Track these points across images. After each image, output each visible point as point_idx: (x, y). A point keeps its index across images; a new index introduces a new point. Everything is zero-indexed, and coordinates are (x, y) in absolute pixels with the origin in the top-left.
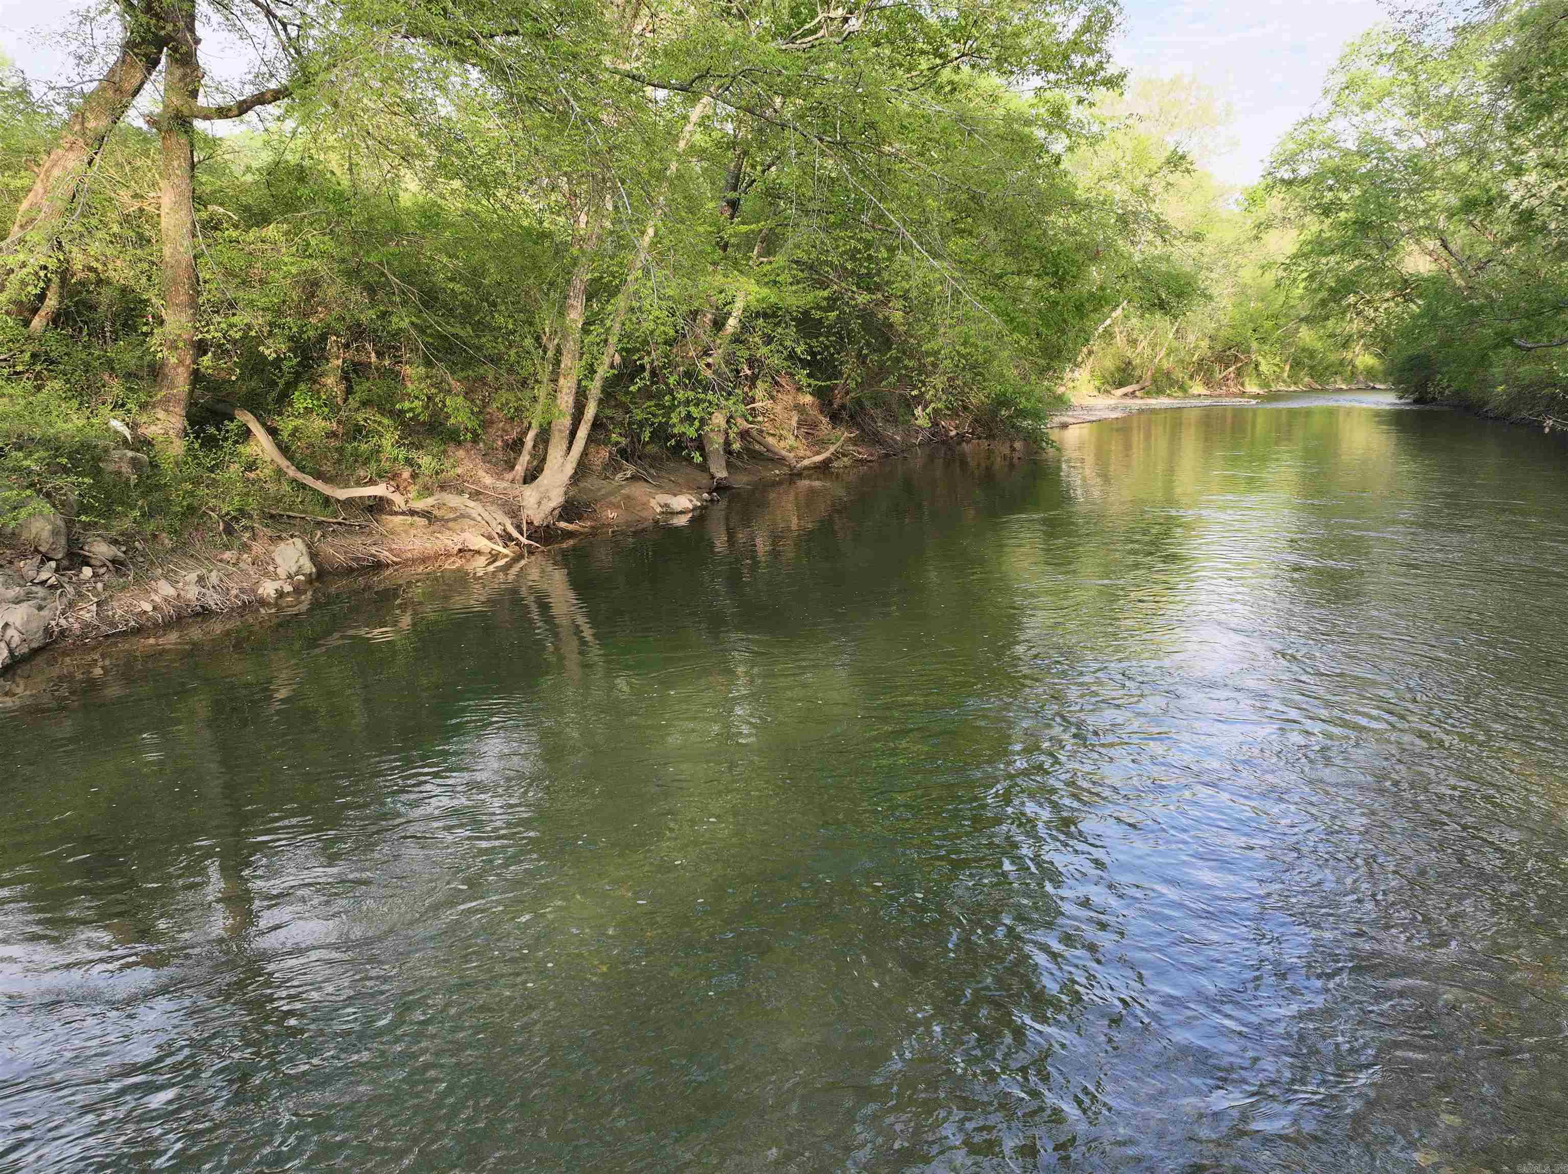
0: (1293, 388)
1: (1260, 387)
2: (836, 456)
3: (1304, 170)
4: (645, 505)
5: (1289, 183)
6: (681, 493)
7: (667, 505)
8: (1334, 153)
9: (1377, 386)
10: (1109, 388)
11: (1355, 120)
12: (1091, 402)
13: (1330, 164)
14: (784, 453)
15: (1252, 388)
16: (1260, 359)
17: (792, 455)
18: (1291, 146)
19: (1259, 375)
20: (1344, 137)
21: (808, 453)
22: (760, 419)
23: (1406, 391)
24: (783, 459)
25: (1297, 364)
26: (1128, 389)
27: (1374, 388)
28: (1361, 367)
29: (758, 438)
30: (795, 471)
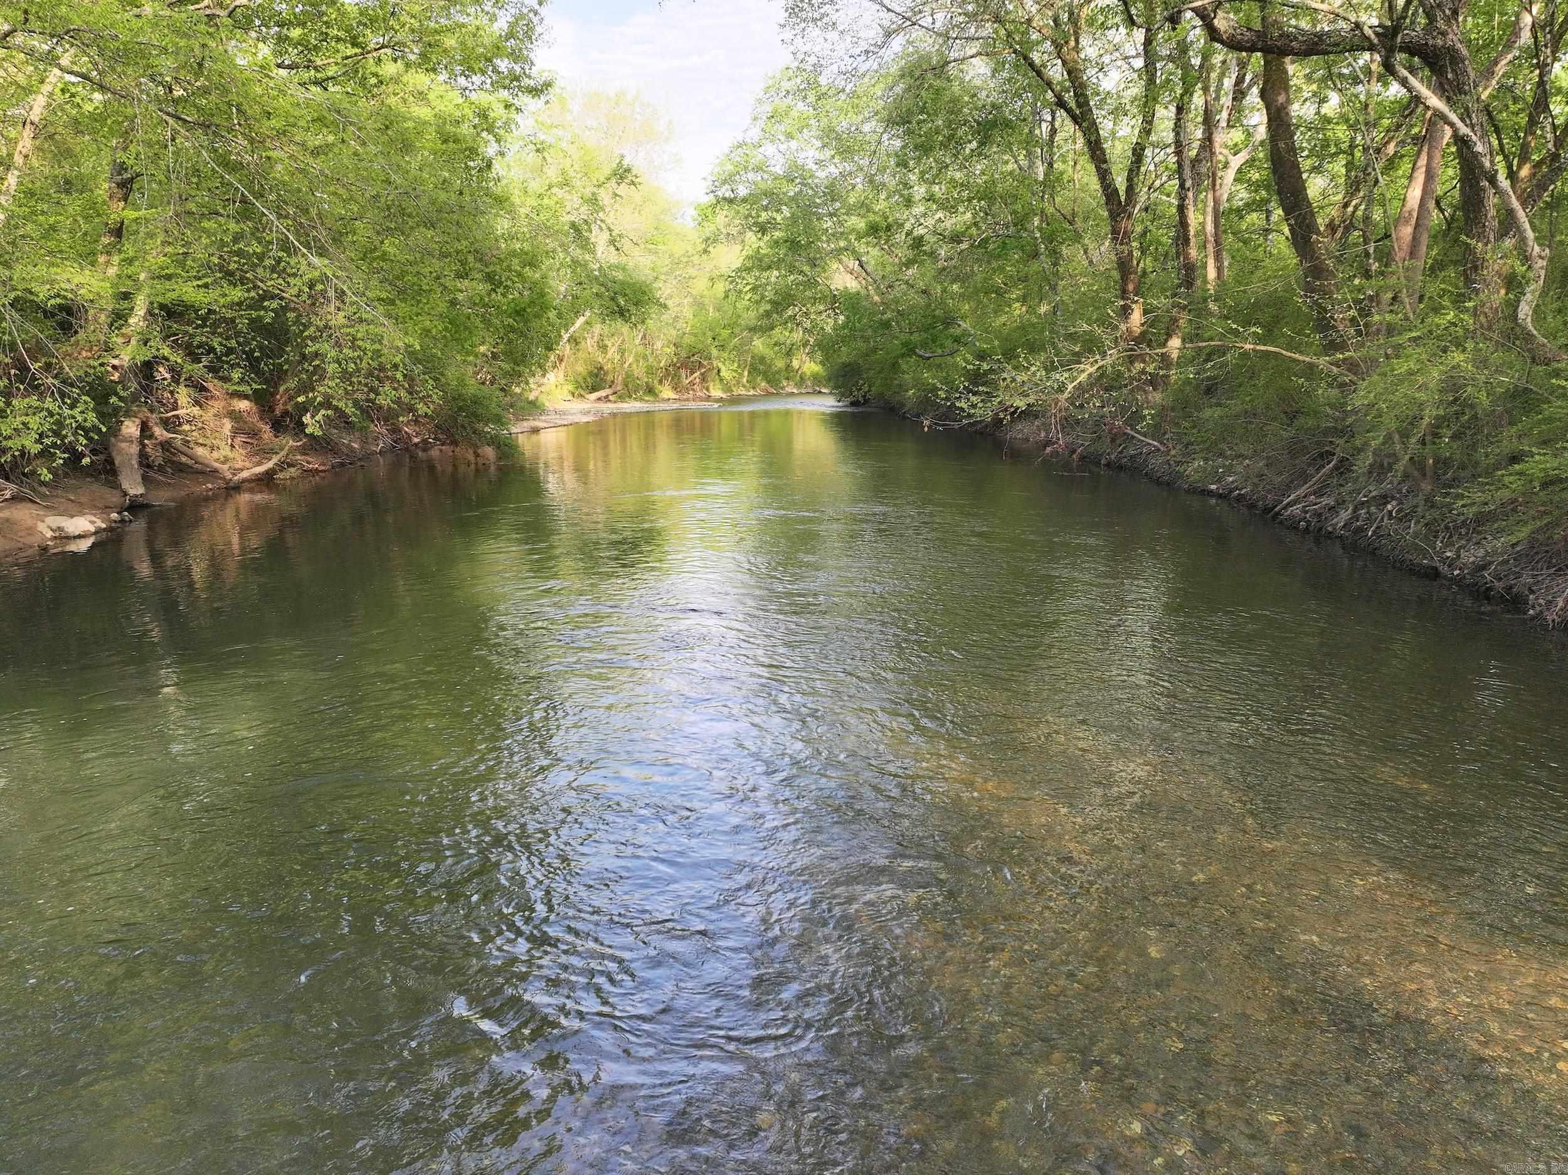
0: (752, 392)
1: (724, 391)
2: (283, 465)
3: (742, 191)
4: (31, 531)
5: (731, 201)
6: (81, 514)
7: (60, 529)
8: (766, 176)
9: (823, 390)
10: (582, 392)
11: (783, 147)
12: (567, 406)
13: (763, 186)
14: (216, 465)
15: (717, 392)
16: (720, 365)
17: (226, 467)
18: (730, 167)
19: (721, 380)
20: (773, 162)
21: (247, 464)
22: (186, 427)
23: (843, 395)
24: (216, 471)
25: (754, 370)
26: (602, 393)
27: (820, 392)
28: (808, 373)
29: (185, 449)
30: (231, 484)
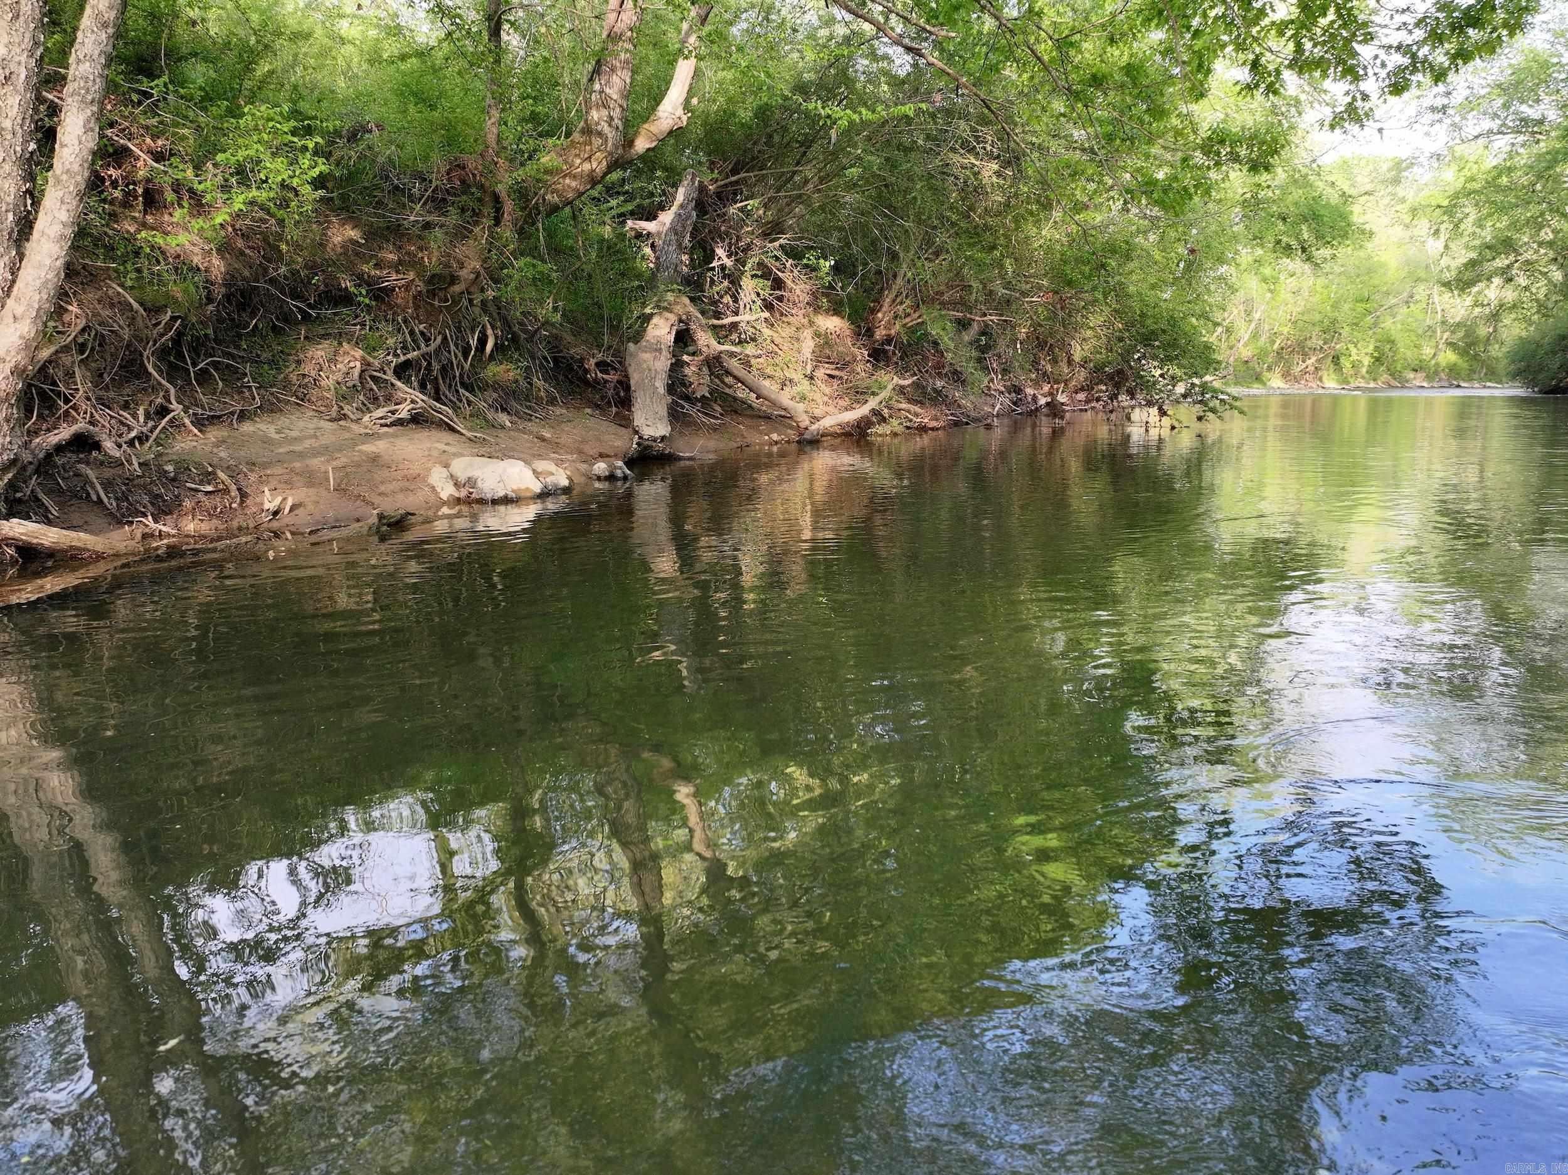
0: (1372, 385)
2: (879, 416)
14: (789, 406)
17: (801, 410)
24: (788, 415)
25: (1376, 359)
29: (741, 373)
30: (807, 436)
